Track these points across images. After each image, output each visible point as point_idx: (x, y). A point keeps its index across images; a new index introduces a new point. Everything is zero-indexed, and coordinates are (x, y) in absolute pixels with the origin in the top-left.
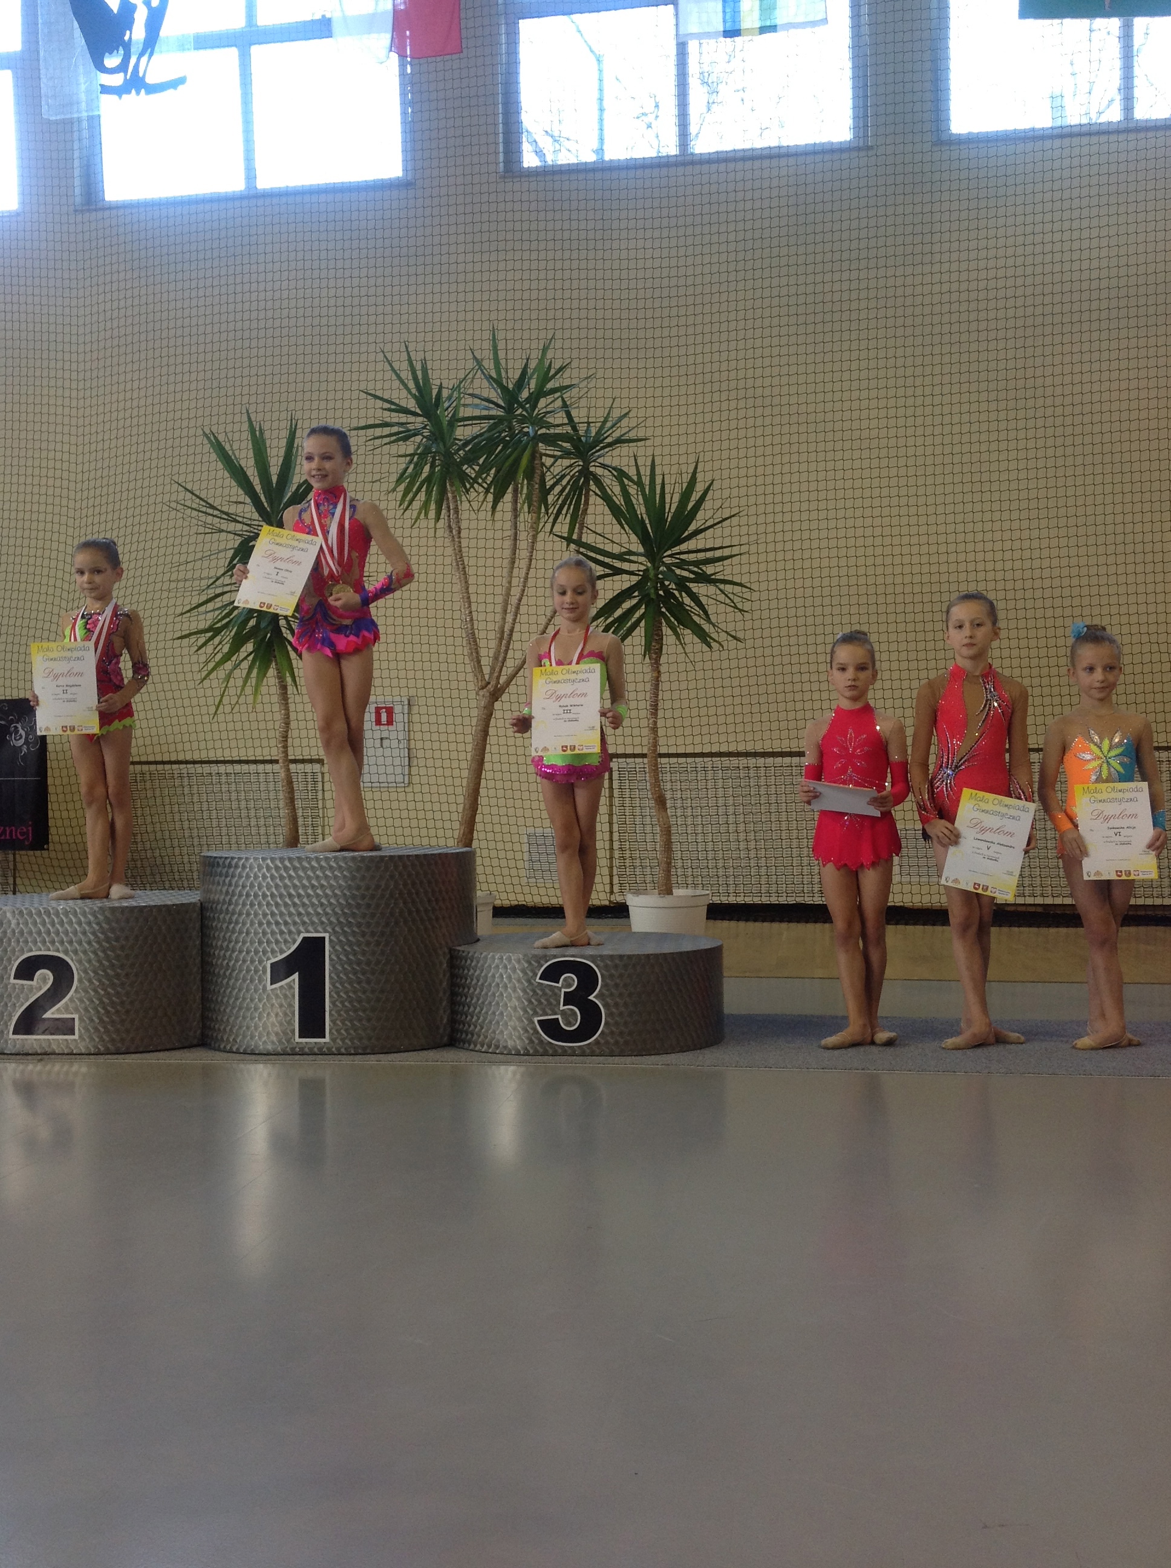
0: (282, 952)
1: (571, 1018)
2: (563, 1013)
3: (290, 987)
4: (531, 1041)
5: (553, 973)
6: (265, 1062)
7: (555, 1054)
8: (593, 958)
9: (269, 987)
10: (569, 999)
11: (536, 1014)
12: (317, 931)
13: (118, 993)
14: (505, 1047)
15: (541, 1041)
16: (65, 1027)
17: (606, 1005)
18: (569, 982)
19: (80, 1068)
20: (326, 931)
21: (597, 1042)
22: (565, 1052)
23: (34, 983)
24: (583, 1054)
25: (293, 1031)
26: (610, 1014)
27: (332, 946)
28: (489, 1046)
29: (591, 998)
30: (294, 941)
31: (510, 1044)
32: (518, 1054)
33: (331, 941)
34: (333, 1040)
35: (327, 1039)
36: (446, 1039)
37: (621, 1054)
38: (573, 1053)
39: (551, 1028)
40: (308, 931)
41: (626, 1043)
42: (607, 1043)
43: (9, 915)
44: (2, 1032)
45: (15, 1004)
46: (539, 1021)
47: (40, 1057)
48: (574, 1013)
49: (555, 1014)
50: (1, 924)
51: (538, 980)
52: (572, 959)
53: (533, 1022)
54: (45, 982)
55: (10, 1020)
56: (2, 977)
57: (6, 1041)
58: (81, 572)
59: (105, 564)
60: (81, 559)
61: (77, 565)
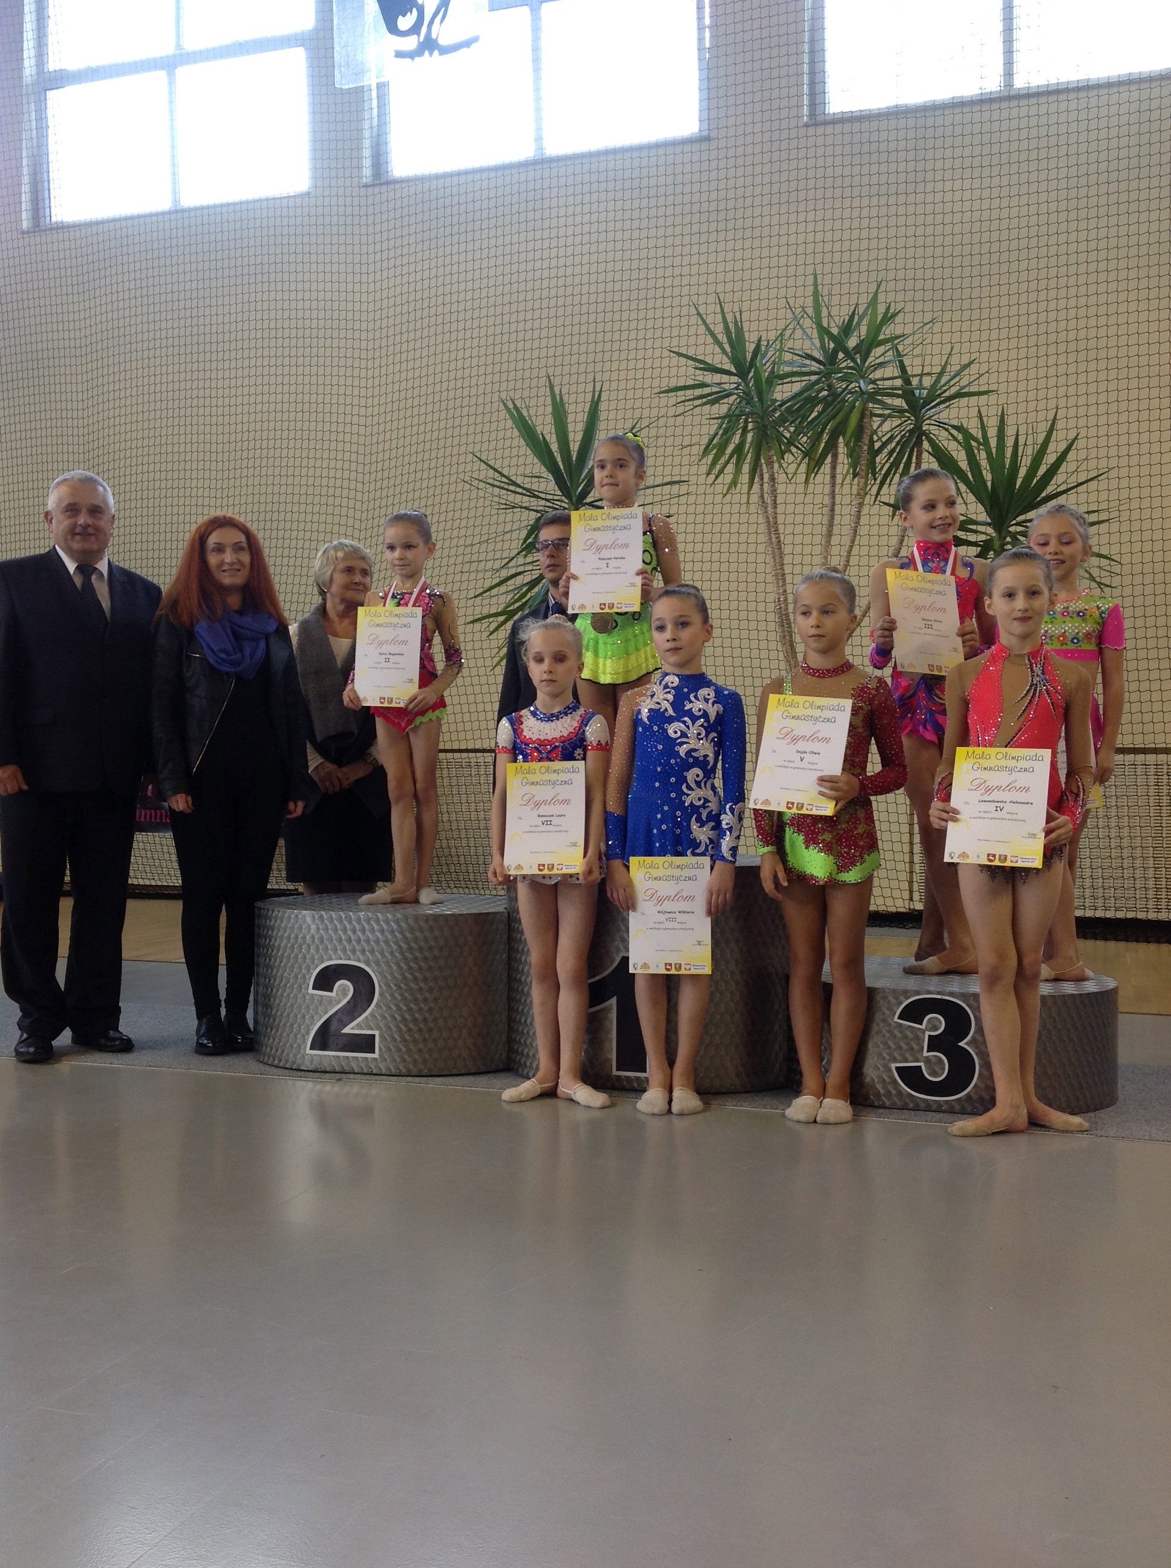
0: (599, 972)
1: (937, 1067)
2: (927, 1061)
3: (608, 1011)
4: (889, 1092)
5: (915, 1012)
7: (916, 1109)
8: (963, 996)
10: (935, 1044)
11: (895, 1060)
13: (421, 1009)
15: (900, 1093)
16: (365, 1044)
18: (935, 1024)
21: (968, 1096)
22: (928, 1108)
23: (333, 994)
24: (952, 1111)
25: (610, 1063)
29: (962, 1044)
30: (614, 961)
31: (862, 1092)
32: (871, 1105)
36: (779, 1081)
38: (938, 1109)
39: (912, 1077)
42: (982, 1099)
43: (308, 919)
44: (299, 1046)
45: (312, 1017)
46: (897, 1069)
47: (338, 1076)
48: (940, 1060)
49: (917, 1061)
50: (300, 928)
51: (896, 1019)
52: (939, 997)
53: (890, 1070)
54: (345, 994)
55: (308, 1033)
56: (300, 986)
57: (303, 1057)
58: (392, 548)
59: (418, 540)
60: (392, 533)
61: (388, 541)
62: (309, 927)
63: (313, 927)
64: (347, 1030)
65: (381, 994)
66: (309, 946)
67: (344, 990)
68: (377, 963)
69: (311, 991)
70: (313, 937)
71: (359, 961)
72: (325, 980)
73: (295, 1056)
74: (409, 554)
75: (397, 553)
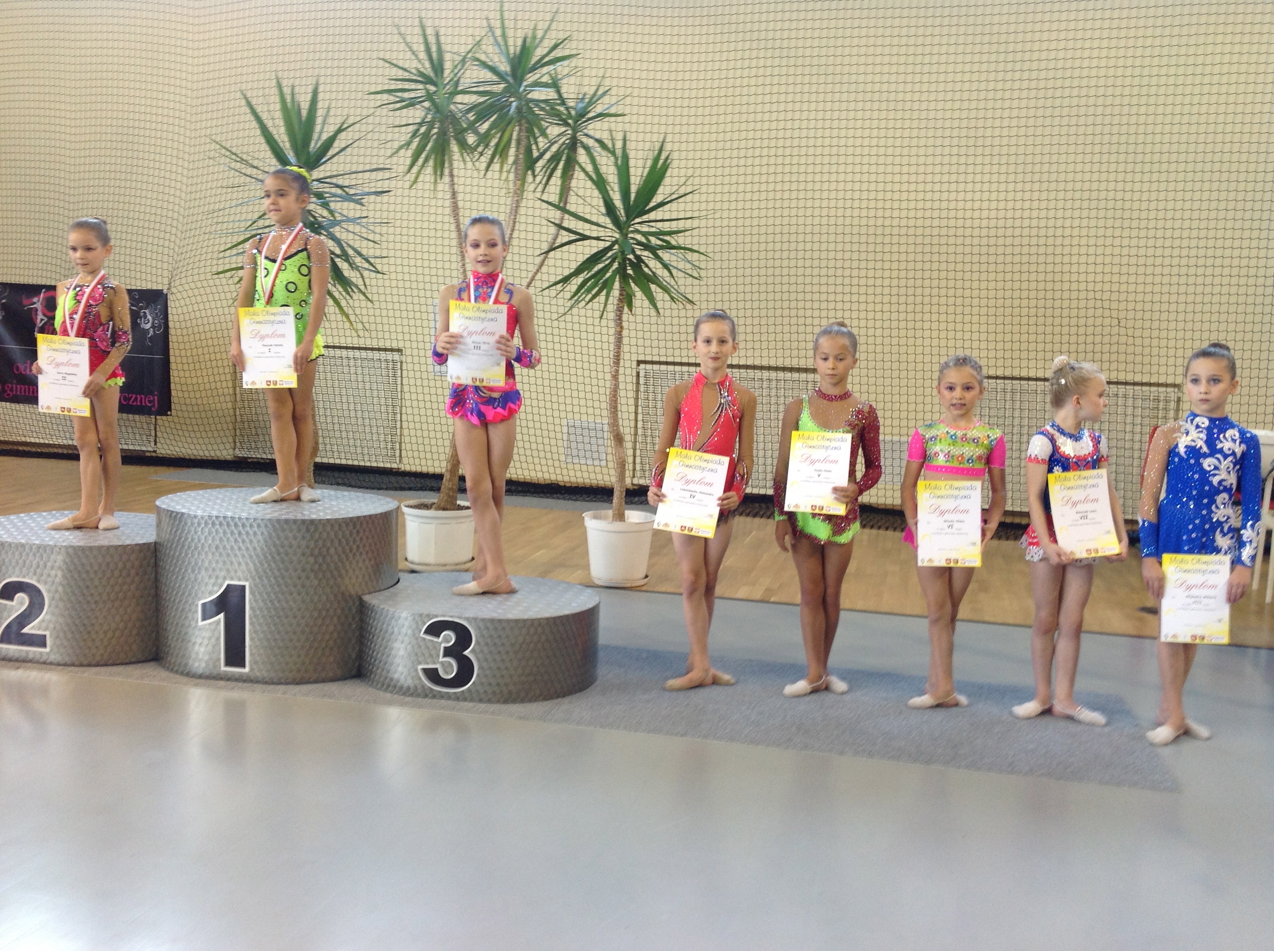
0: (211, 593)
1: (449, 668)
2: (442, 663)
3: (218, 622)
4: (416, 685)
5: (435, 629)
7: (434, 697)
8: (467, 619)
9: (201, 623)
10: (448, 652)
11: (419, 663)
12: (239, 580)
14: (395, 687)
15: (423, 686)
16: (41, 641)
17: (478, 659)
18: (449, 638)
19: (53, 678)
20: (247, 580)
21: (469, 689)
22: (442, 696)
23: (14, 603)
24: (458, 699)
25: (220, 660)
26: (481, 668)
27: (252, 593)
28: (383, 685)
29: (466, 653)
30: (221, 586)
31: (400, 683)
32: (411, 695)
33: (251, 588)
34: (251, 670)
35: (247, 669)
36: (354, 672)
37: (489, 701)
38: (448, 697)
39: (432, 675)
40: (232, 579)
41: (494, 693)
42: (477, 692)
46: (422, 669)
47: (18, 664)
48: (451, 665)
49: (434, 663)
51: (422, 634)
52: (451, 619)
53: (416, 670)
54: (22, 603)
58: (74, 249)
59: (96, 243)
60: (74, 237)
61: (71, 244)
64: (25, 631)
65: (49, 606)
67: (21, 601)
68: (46, 582)
71: (31, 579)
72: (8, 593)
74: (90, 255)
75: (78, 254)
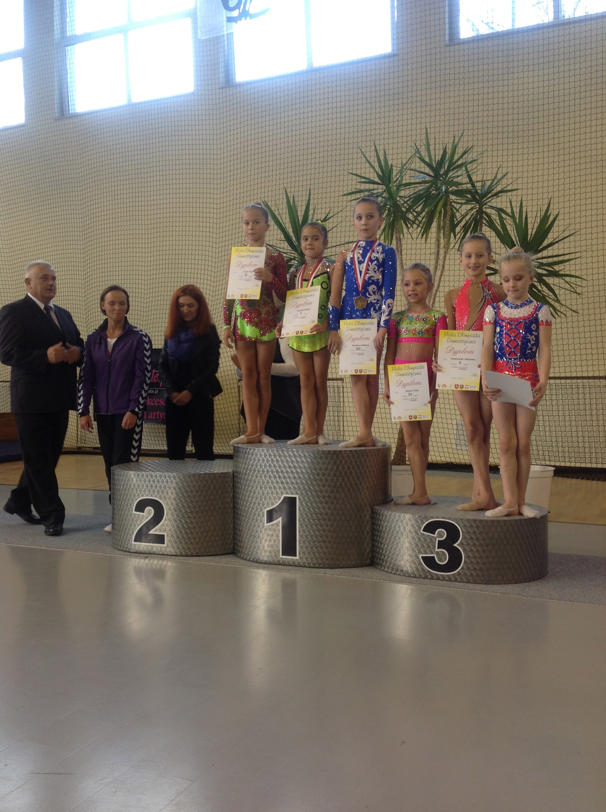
0: (273, 504)
1: (442, 557)
2: (437, 553)
3: (277, 525)
4: (418, 570)
5: (431, 528)
6: (264, 568)
7: (432, 578)
8: (456, 520)
9: (266, 525)
10: (441, 544)
11: (421, 553)
12: (292, 494)
13: (187, 522)
14: (402, 571)
15: (423, 570)
16: (160, 539)
17: (465, 550)
18: (441, 534)
19: (168, 564)
20: (297, 494)
21: (459, 573)
22: (438, 578)
23: (144, 514)
24: (450, 580)
25: (279, 551)
26: (467, 556)
27: (300, 503)
28: (393, 570)
29: (455, 545)
30: (280, 498)
31: (405, 569)
32: (410, 576)
33: (299, 499)
34: (301, 558)
35: (297, 557)
36: (368, 562)
37: (475, 582)
38: (444, 579)
39: (430, 561)
40: (287, 493)
41: (478, 575)
42: (465, 574)
43: (132, 476)
44: (129, 540)
45: (135, 525)
46: (422, 557)
47: (146, 555)
48: (444, 554)
49: (433, 553)
50: (129, 480)
51: (421, 531)
52: (443, 520)
53: (418, 558)
54: (149, 514)
55: (133, 533)
56: (129, 510)
57: (131, 545)
62: (133, 480)
63: (135, 480)
64: (151, 532)
65: (167, 515)
66: (133, 489)
67: (149, 512)
68: (165, 498)
69: (134, 512)
70: (134, 485)
71: (156, 497)
72: (141, 507)
73: (127, 545)
